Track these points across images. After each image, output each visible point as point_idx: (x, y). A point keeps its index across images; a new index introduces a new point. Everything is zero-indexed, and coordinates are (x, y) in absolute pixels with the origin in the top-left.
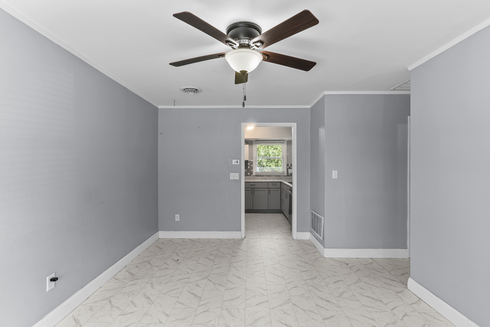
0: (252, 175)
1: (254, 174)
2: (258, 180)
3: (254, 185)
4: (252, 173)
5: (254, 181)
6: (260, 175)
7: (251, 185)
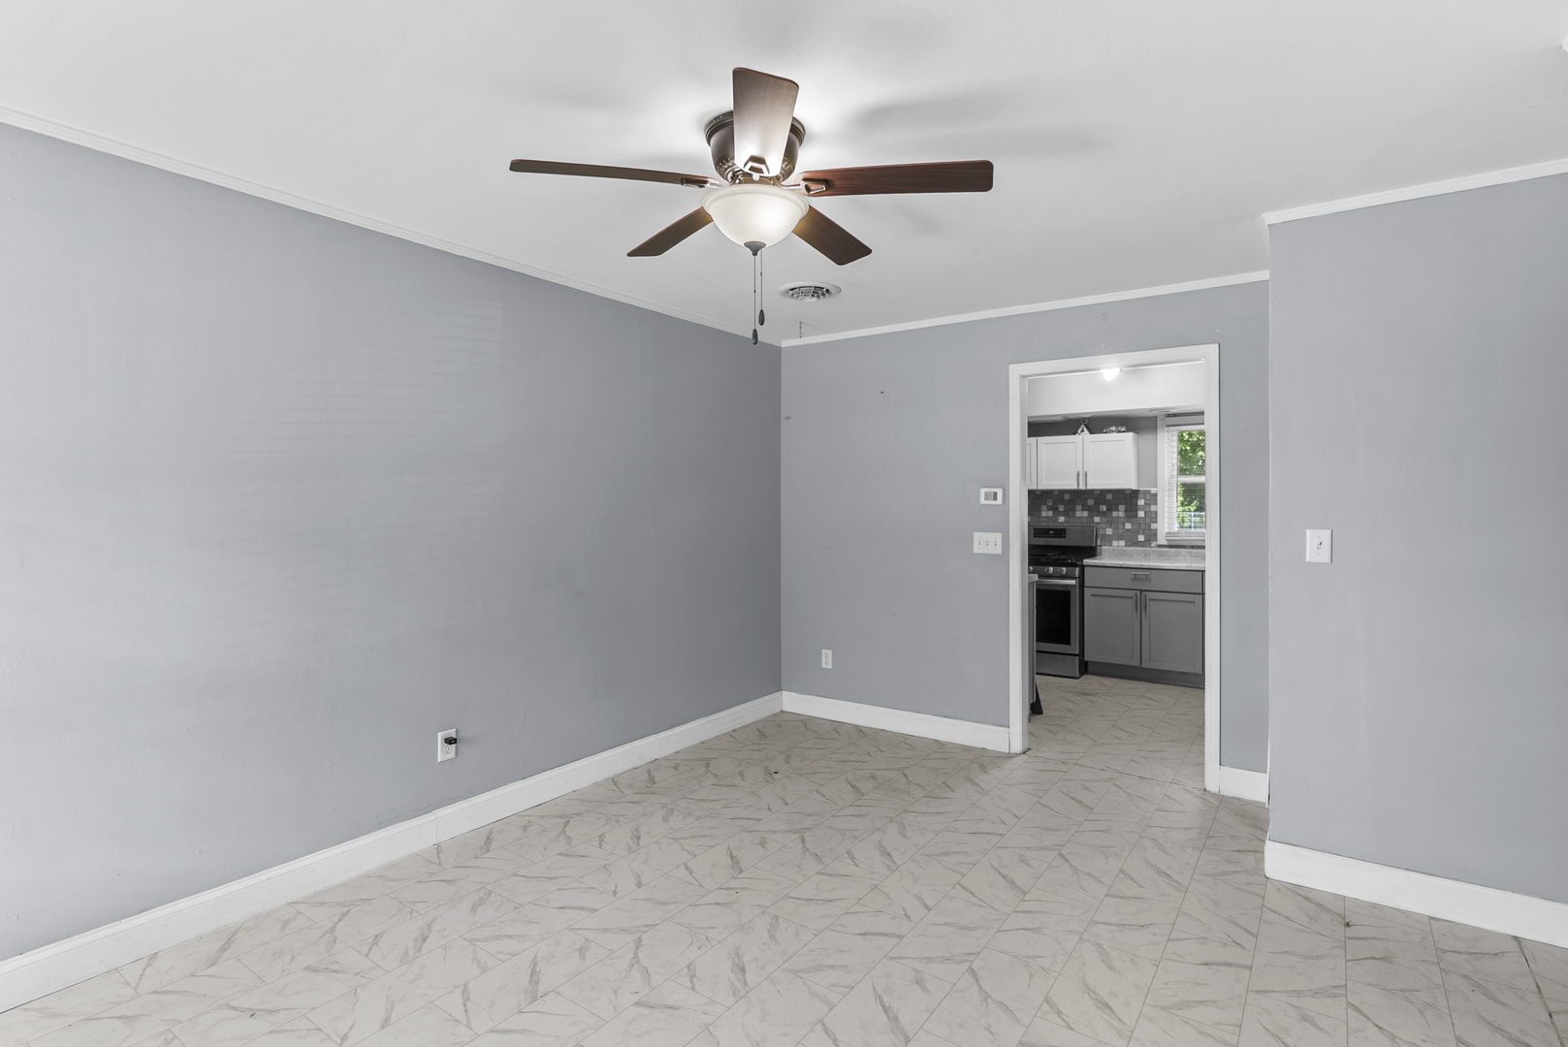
0: (1154, 544)
1: (1161, 540)
2: (1177, 561)
3: (1147, 579)
4: (1152, 536)
5: (1146, 564)
6: (1184, 544)
7: (1135, 578)
